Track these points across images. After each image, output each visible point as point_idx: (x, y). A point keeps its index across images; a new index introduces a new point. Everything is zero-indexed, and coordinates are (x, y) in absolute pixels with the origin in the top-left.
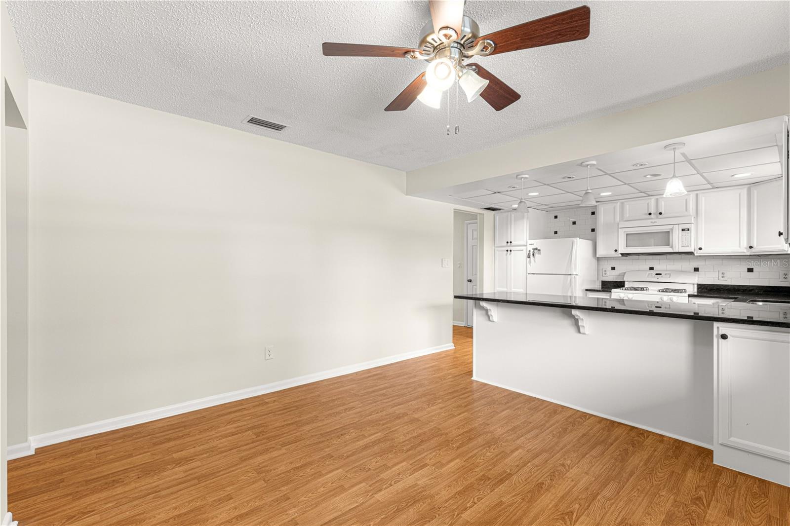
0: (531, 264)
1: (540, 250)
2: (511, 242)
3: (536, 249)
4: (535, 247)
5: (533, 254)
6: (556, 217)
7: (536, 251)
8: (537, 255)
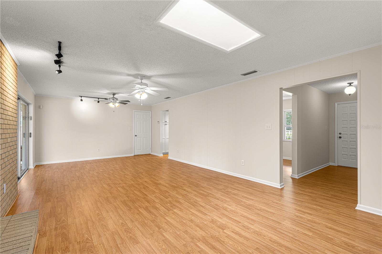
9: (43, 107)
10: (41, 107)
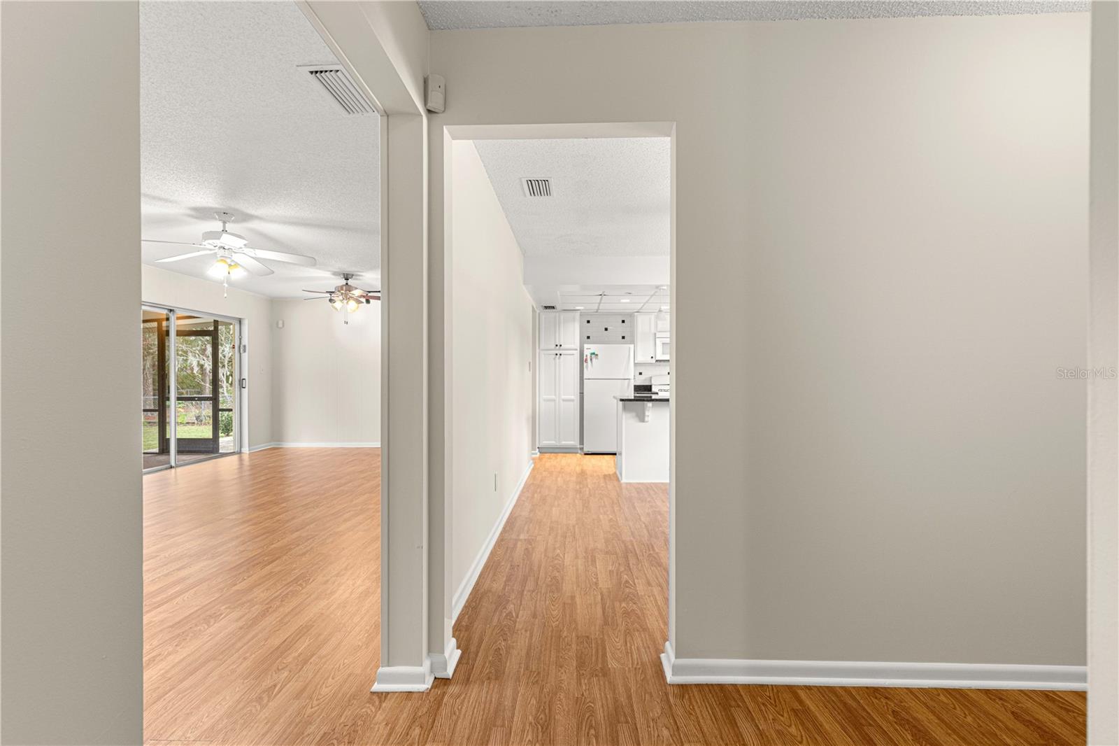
0: (589, 369)
1: (597, 355)
2: (561, 346)
3: (594, 354)
4: (593, 352)
5: (591, 359)
6: (588, 322)
7: (593, 356)
8: (594, 360)
9: (283, 323)
10: (280, 325)
